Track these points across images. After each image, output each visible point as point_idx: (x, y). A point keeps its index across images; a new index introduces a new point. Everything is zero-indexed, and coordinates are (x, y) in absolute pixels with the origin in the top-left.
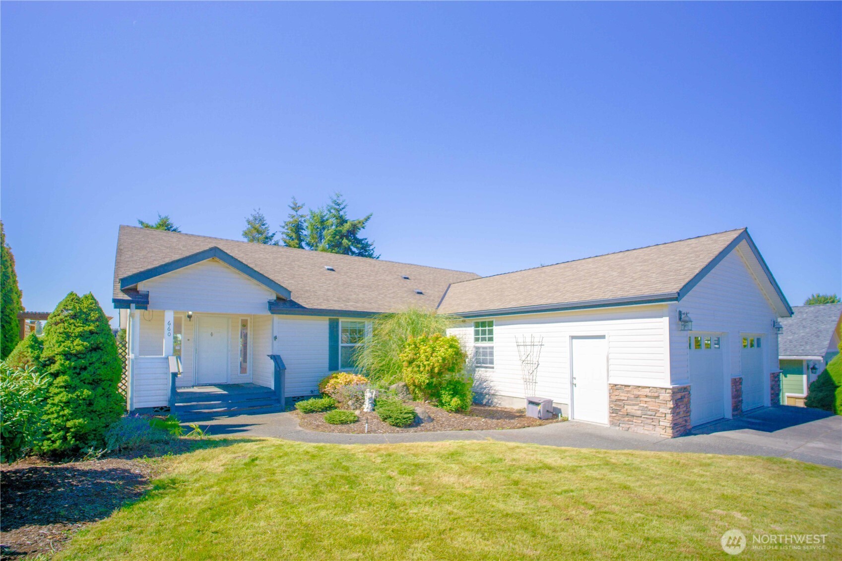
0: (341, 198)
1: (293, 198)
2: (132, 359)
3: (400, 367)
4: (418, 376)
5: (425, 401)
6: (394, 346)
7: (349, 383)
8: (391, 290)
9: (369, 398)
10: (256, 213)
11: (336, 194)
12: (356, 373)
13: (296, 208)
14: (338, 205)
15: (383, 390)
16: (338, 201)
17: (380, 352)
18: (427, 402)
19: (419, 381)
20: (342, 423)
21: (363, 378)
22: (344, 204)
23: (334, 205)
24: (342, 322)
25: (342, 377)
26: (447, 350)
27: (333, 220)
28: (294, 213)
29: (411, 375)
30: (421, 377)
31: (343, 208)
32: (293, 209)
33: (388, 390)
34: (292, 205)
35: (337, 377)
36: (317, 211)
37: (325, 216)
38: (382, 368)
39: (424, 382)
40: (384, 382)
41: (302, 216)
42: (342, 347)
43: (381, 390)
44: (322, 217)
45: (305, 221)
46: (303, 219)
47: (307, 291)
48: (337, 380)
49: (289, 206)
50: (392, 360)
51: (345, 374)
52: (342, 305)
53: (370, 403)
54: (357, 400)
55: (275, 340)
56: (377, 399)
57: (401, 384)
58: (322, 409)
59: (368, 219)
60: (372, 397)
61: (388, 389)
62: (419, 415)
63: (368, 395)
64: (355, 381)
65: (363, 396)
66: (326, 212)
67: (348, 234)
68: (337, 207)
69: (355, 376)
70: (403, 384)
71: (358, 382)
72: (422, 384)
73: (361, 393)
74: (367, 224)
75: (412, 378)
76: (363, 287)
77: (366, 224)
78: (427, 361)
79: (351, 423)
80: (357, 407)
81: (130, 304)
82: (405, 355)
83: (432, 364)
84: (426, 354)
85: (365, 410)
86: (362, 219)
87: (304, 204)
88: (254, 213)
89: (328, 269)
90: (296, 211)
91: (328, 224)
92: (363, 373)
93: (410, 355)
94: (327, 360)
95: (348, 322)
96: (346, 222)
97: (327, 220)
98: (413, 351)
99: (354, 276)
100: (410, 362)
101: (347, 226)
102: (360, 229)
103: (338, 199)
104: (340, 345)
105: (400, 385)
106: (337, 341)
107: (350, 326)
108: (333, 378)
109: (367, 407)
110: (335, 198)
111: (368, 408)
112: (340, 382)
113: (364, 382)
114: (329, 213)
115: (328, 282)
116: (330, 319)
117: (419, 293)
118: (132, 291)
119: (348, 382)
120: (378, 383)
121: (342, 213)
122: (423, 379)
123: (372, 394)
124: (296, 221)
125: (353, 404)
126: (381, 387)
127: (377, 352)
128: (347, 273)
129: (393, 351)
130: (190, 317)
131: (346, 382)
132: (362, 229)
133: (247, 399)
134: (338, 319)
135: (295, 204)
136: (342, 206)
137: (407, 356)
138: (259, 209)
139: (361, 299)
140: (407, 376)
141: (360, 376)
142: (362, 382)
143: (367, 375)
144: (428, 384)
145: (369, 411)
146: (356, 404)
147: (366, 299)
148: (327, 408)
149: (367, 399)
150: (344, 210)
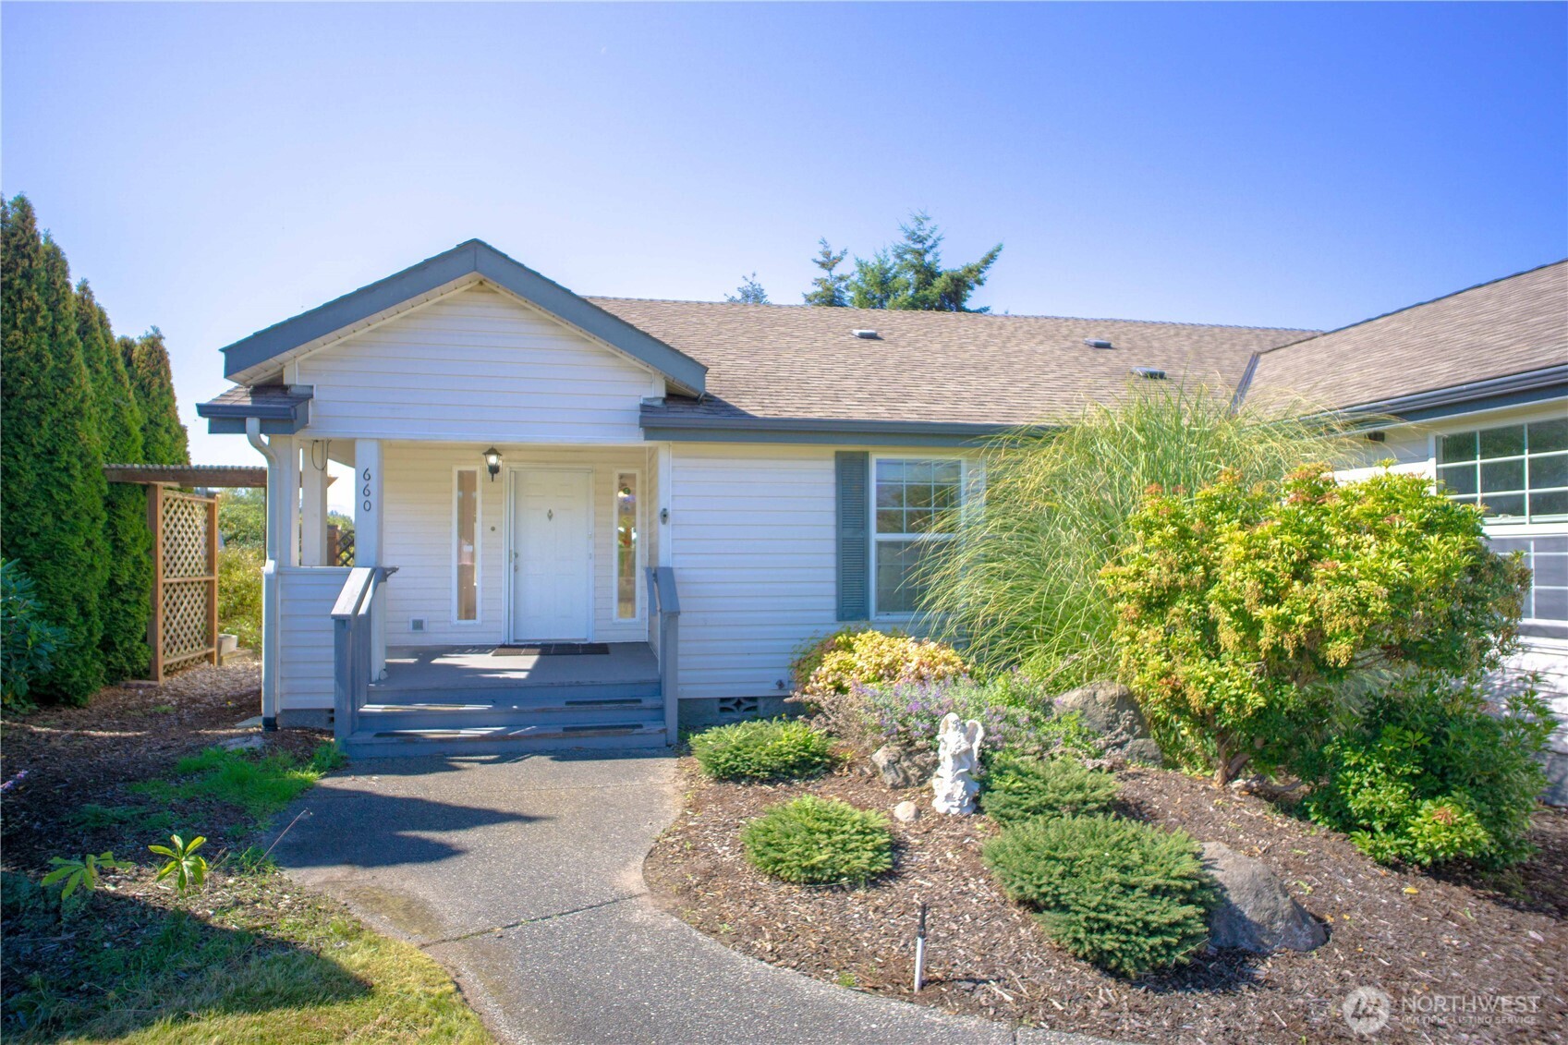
0: (927, 226)
1: (824, 242)
2: (267, 575)
3: (1100, 625)
4: (1201, 668)
5: (1229, 778)
6: (1068, 538)
7: (891, 671)
8: (1053, 372)
9: (956, 757)
10: (748, 284)
11: (917, 218)
12: (920, 635)
13: (828, 264)
14: (920, 242)
15: (1022, 713)
16: (919, 233)
17: (1011, 563)
18: (1239, 783)
19: (1209, 697)
20: (813, 882)
21: (949, 653)
22: (934, 236)
23: (910, 243)
24: (879, 463)
25: (870, 648)
26: (1412, 543)
27: (910, 276)
28: (824, 274)
29: (1156, 663)
30: (1220, 677)
31: (931, 247)
32: (823, 265)
33: (1047, 713)
34: (821, 258)
35: (848, 647)
36: (872, 261)
37: (891, 269)
38: (1023, 621)
39: (1240, 701)
40: (1028, 676)
41: (841, 279)
42: (880, 544)
43: (1012, 710)
44: (884, 272)
45: (847, 288)
46: (843, 284)
47: (779, 380)
48: (848, 657)
49: (815, 261)
50: (1061, 590)
51: (879, 637)
52: (881, 409)
53: (961, 776)
54: (909, 748)
55: (664, 522)
56: (996, 756)
57: (1107, 691)
58: (772, 771)
59: (990, 258)
60: (969, 752)
61: (1047, 707)
62: (1234, 898)
63: (951, 740)
64: (913, 666)
65: (932, 734)
66: (892, 260)
67: (944, 302)
68: (919, 246)
69: (916, 646)
70: (1115, 690)
71: (924, 670)
72: (1227, 709)
73: (927, 723)
74: (990, 274)
75: (1167, 674)
76: (962, 367)
77: (987, 273)
78: (1270, 601)
79: (854, 886)
80: (907, 779)
81: (245, 419)
82: (1131, 568)
83: (1306, 619)
84: (1261, 564)
85: (940, 805)
86: (975, 259)
87: (845, 252)
88: (743, 284)
89: (863, 336)
90: (830, 270)
91: (896, 285)
92: (946, 632)
93: (1153, 572)
94: (830, 588)
95: (900, 463)
96: (940, 275)
97: (895, 277)
98: (1172, 556)
99: (937, 347)
100: (1155, 605)
101: (939, 284)
102: (971, 288)
103: (920, 229)
104: (875, 536)
105: (1101, 696)
106: (864, 526)
107: (906, 477)
108: (837, 648)
109: (947, 789)
110: (913, 226)
111: (949, 797)
112: (860, 664)
113: (951, 669)
114: (898, 261)
115: (851, 361)
116: (838, 453)
117: (1153, 376)
118: (271, 388)
119: (887, 667)
120: (1001, 680)
121: (928, 258)
122: (1232, 688)
123: (971, 739)
124: (828, 289)
125: (892, 764)
126: (1015, 699)
127: (1003, 560)
128: (917, 341)
129: (1067, 555)
130: (494, 470)
131: (879, 665)
132: (976, 286)
133: (568, 703)
134: (866, 454)
135: (827, 255)
136: (929, 243)
137: (1139, 574)
138: (754, 275)
139: (949, 394)
140: (1142, 666)
141: (933, 645)
142: (940, 668)
143: (961, 642)
144: (1260, 713)
145: (955, 811)
146: (906, 764)
147: (965, 395)
148: (793, 767)
149: (945, 755)
150: (934, 250)
